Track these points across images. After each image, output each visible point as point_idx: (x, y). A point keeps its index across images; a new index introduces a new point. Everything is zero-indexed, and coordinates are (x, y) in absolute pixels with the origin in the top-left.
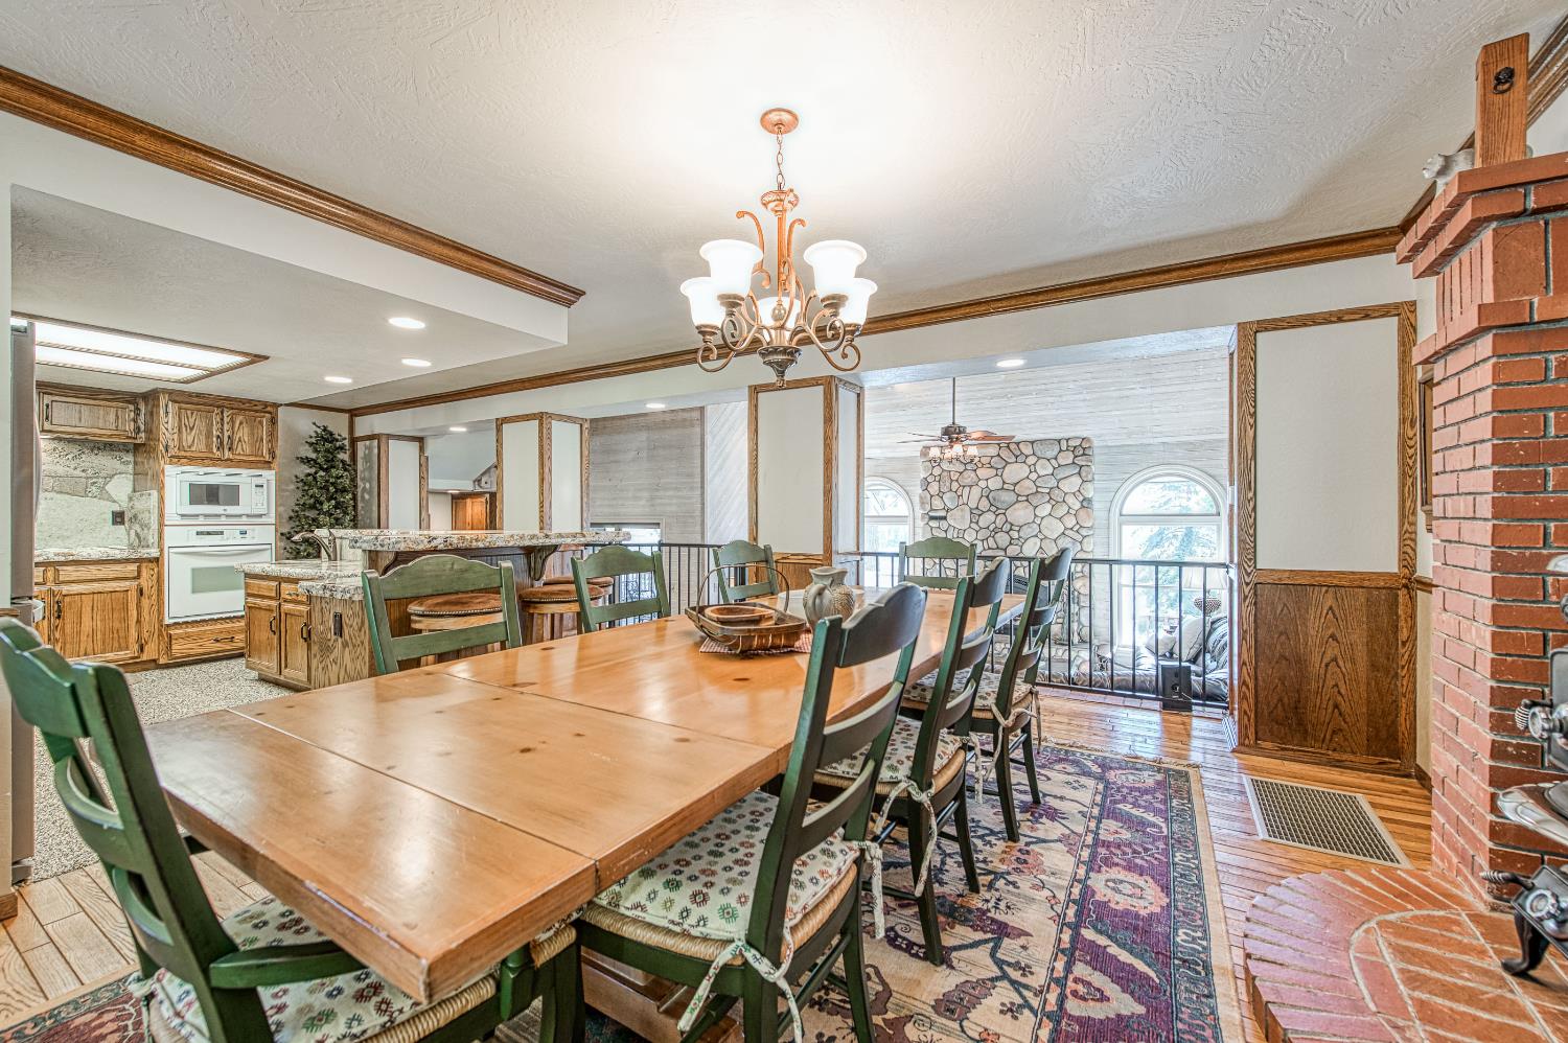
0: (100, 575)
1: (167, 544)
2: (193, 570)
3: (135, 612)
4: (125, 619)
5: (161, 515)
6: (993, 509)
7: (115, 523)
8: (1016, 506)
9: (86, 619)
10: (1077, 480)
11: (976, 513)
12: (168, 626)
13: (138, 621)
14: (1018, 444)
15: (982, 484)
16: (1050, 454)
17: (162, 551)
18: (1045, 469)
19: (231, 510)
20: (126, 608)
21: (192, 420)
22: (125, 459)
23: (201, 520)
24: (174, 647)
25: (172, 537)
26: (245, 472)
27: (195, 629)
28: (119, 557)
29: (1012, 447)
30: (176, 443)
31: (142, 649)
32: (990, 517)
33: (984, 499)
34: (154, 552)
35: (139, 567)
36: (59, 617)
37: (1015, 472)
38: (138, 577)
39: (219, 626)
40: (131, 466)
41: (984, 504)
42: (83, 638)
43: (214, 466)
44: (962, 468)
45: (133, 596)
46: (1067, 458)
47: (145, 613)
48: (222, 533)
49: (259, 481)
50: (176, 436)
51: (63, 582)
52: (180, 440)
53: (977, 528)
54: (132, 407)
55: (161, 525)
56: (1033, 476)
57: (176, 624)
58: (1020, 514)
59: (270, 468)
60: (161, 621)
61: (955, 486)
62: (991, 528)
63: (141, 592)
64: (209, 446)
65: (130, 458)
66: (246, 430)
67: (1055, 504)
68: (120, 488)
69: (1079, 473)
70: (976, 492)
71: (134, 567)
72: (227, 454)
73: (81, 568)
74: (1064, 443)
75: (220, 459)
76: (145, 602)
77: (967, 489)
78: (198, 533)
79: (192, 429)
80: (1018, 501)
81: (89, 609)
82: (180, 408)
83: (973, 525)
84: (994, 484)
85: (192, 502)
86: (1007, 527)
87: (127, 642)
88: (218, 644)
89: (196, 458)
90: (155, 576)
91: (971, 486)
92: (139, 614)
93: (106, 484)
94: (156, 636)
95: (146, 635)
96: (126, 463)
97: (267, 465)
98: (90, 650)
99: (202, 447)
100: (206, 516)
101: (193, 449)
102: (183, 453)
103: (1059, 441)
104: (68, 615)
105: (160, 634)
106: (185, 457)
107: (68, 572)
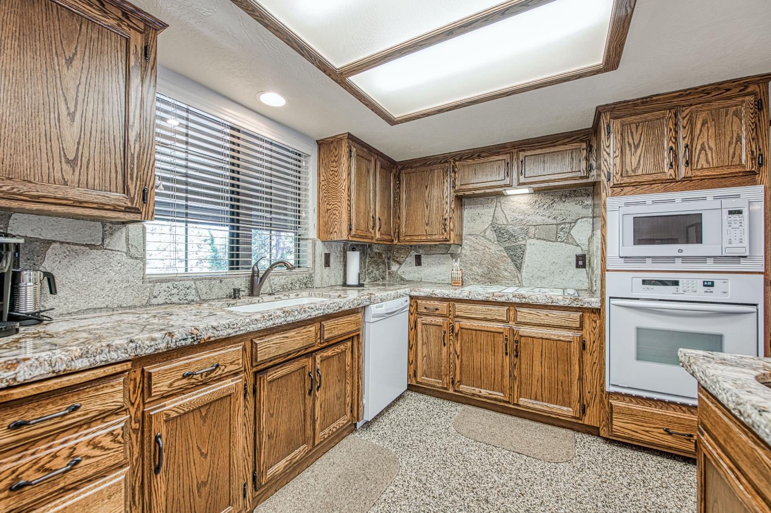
0: (547, 321)
1: (608, 294)
2: (638, 329)
3: (577, 367)
4: (568, 373)
5: (603, 259)
7: (578, 266)
9: (537, 363)
12: (609, 393)
13: (581, 379)
17: (603, 301)
19: (690, 249)
20: (569, 361)
21: (636, 137)
22: (586, 203)
23: (648, 265)
24: (614, 422)
25: (616, 284)
26: (710, 193)
27: (639, 407)
28: (562, 304)
30: (618, 167)
31: (583, 410)
34: (595, 302)
35: (582, 317)
36: (517, 356)
38: (581, 328)
39: (670, 413)
40: (590, 210)
42: (535, 382)
43: (666, 190)
45: (575, 348)
47: (587, 369)
48: (676, 283)
49: (734, 204)
50: (618, 160)
51: (520, 323)
52: (623, 163)
54: (584, 145)
55: (604, 270)
57: (616, 393)
59: (754, 183)
60: (602, 385)
63: (583, 346)
64: (657, 165)
65: (589, 202)
66: (712, 131)
68: (581, 231)
71: (576, 315)
72: (683, 171)
73: (533, 311)
75: (673, 181)
76: (587, 358)
78: (644, 282)
79: (637, 147)
81: (539, 354)
82: (622, 125)
85: (638, 241)
87: (570, 398)
88: (669, 438)
89: (640, 184)
90: (597, 330)
92: (581, 370)
93: (570, 229)
94: (597, 400)
95: (588, 396)
96: (586, 207)
97: (749, 177)
98: (539, 397)
99: (650, 168)
100: (655, 259)
101: (639, 172)
102: (626, 180)
104: (523, 354)
105: (601, 401)
106: (629, 185)
107: (524, 314)
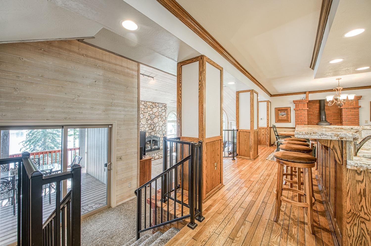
6: (151, 119)
8: (155, 118)
10: (165, 113)
11: (147, 120)
14: (155, 103)
15: (149, 112)
16: (161, 106)
18: (160, 110)
29: (155, 104)
32: (150, 121)
33: (149, 116)
37: (155, 110)
41: (149, 118)
44: (144, 107)
46: (163, 108)
53: (147, 124)
56: (158, 111)
58: (156, 120)
61: (143, 112)
62: (150, 124)
67: (162, 118)
69: (165, 112)
70: (147, 114)
74: (163, 104)
77: (145, 113)
80: (155, 117)
83: (147, 123)
84: (151, 112)
86: (153, 124)
91: (146, 113)
103: (162, 104)
